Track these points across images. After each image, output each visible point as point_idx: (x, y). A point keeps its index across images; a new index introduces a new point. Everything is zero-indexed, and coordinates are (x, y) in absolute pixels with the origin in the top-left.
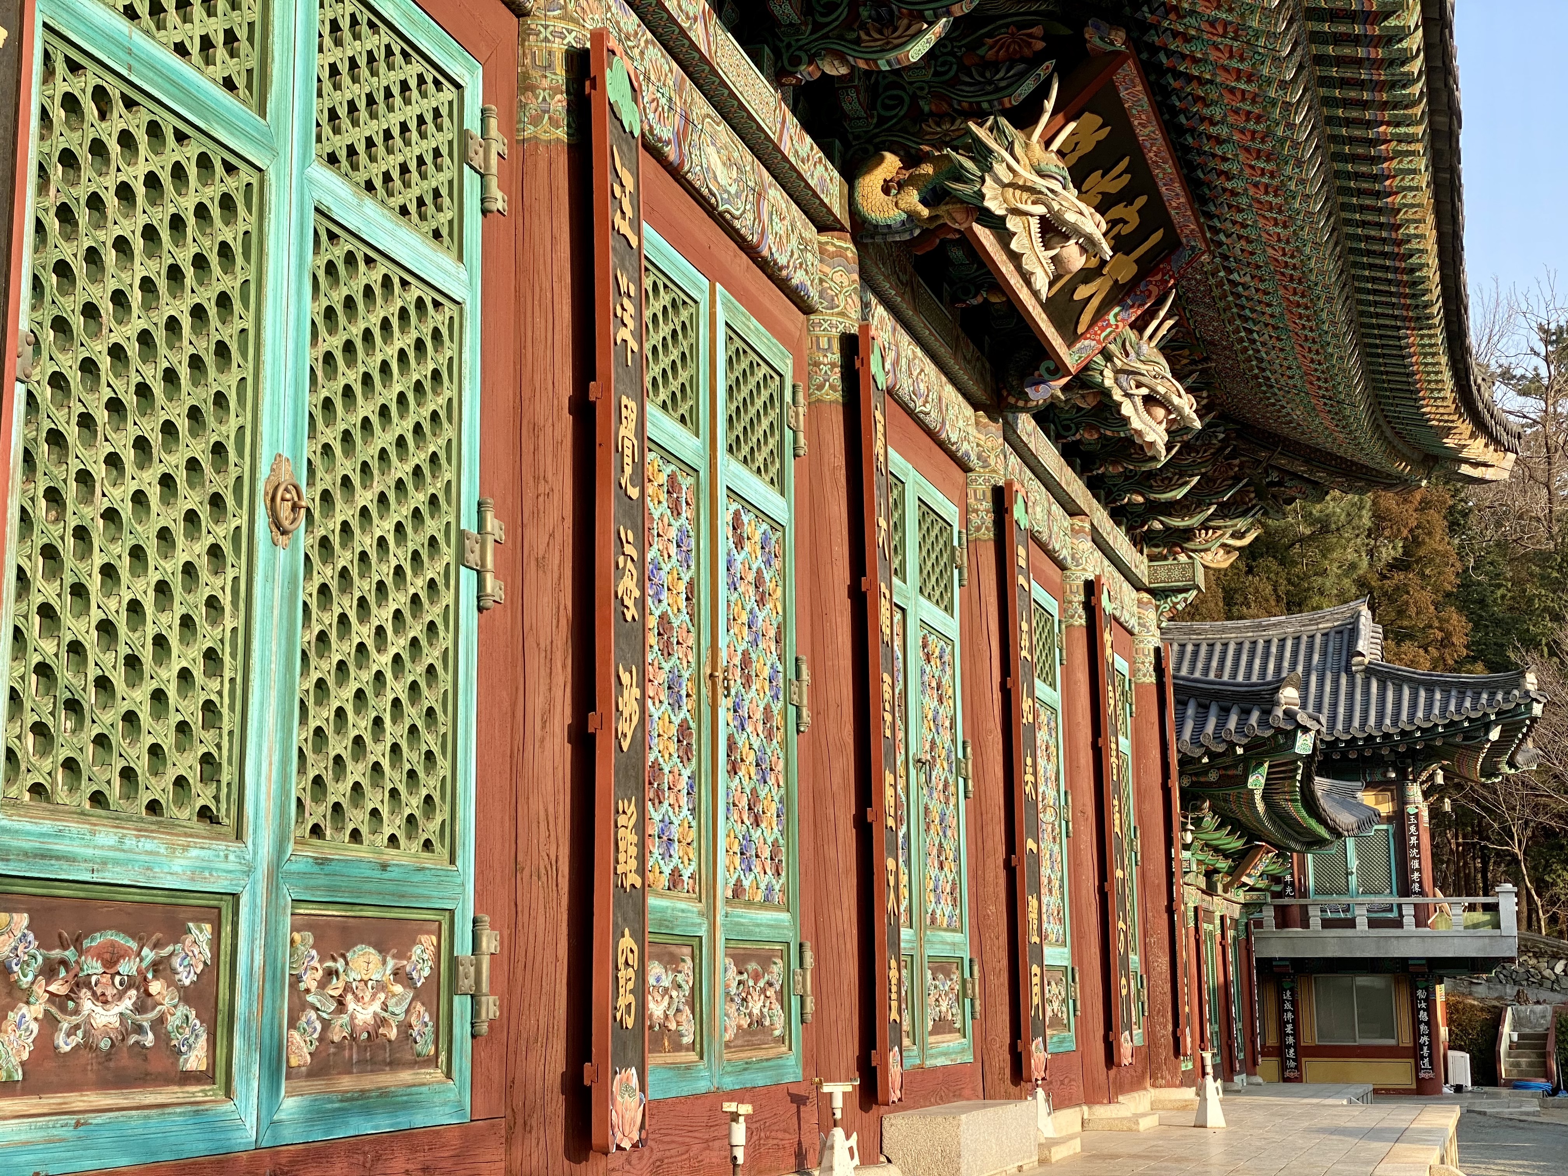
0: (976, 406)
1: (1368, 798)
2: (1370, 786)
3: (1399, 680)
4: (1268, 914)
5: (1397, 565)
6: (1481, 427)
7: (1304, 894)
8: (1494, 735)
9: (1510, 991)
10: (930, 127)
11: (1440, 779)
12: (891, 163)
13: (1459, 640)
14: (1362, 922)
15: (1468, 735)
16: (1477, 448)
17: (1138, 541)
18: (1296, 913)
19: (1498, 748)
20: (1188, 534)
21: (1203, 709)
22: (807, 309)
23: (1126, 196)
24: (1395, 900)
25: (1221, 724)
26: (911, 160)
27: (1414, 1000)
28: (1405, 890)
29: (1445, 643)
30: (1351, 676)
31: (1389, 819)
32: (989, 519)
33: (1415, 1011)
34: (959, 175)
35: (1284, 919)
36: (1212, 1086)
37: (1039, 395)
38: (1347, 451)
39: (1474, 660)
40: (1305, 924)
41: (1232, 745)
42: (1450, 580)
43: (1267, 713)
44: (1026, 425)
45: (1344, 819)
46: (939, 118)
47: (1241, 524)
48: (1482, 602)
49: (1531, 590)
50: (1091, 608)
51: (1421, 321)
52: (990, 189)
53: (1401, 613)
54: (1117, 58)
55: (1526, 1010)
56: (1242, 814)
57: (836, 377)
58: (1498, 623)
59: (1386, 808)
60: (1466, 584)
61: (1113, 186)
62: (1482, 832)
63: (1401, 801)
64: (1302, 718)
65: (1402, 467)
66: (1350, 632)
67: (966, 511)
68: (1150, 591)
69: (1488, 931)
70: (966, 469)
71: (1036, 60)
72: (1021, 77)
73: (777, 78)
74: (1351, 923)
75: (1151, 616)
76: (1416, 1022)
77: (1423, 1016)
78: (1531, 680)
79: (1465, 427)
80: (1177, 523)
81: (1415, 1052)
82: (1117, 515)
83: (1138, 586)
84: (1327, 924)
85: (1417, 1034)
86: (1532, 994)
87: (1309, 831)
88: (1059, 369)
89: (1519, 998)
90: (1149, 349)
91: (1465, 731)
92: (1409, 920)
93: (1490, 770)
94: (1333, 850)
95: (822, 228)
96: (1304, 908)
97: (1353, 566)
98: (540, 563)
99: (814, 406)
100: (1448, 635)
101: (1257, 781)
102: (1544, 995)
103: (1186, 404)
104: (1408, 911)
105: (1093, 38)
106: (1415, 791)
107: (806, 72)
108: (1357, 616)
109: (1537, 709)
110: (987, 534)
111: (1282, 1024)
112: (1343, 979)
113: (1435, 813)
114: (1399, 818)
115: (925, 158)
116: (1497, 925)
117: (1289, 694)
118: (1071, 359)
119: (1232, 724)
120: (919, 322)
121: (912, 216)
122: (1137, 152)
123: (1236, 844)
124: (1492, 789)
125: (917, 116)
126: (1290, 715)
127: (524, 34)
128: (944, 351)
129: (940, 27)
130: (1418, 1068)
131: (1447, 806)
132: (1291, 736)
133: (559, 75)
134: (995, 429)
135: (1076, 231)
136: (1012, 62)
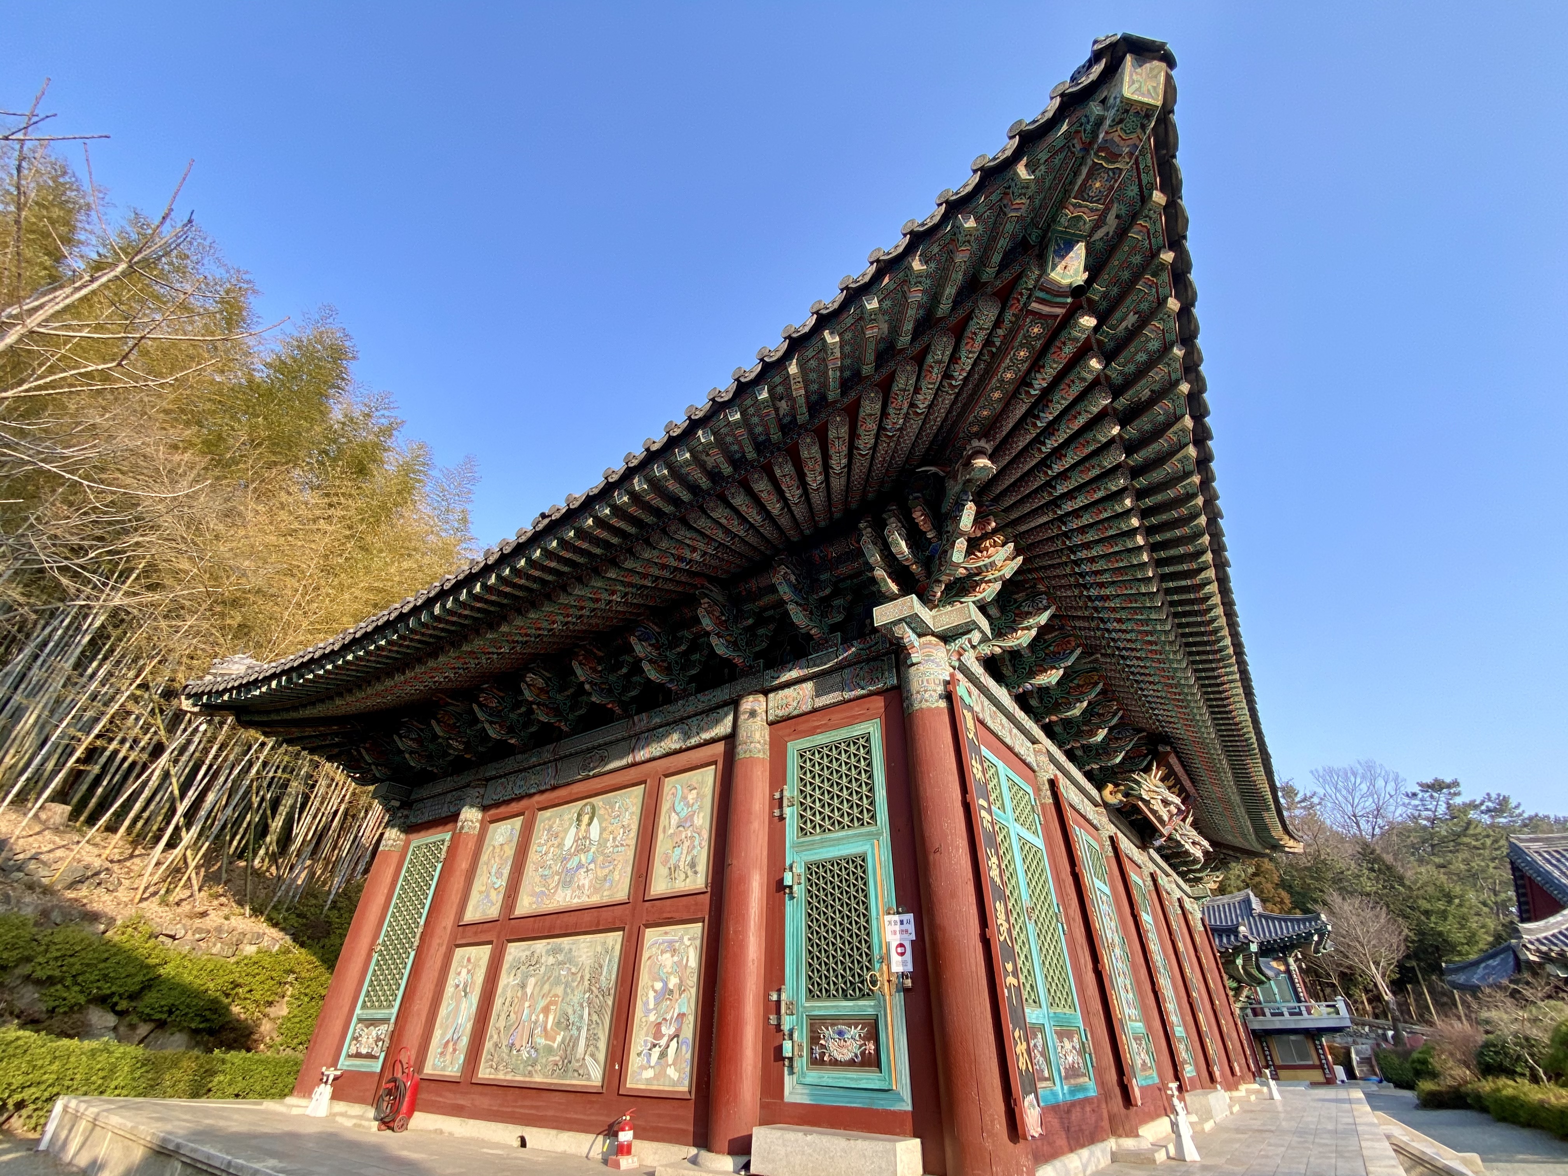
0: (1138, 847)
1: (1274, 964)
2: (1274, 959)
3: (1273, 919)
4: (1249, 1011)
5: (1255, 875)
6: (1291, 836)
7: (1260, 1003)
8: (1316, 938)
9: (1350, 1040)
10: (1119, 776)
11: (1300, 956)
12: (1110, 787)
13: (1287, 901)
14: (1286, 1014)
15: (1305, 939)
16: (1291, 843)
17: (1186, 881)
18: (1259, 1011)
19: (1318, 943)
20: (1201, 878)
21: (1220, 936)
22: (1097, 829)
23: (1174, 786)
24: (1297, 1004)
25: (1221, 941)
26: (1116, 785)
27: (1315, 1045)
28: (1299, 1000)
29: (1282, 902)
30: (1254, 918)
31: (1285, 972)
32: (1151, 883)
33: (1317, 1050)
34: (1132, 789)
35: (1255, 1013)
36: (1272, 1083)
37: (1157, 843)
38: (1248, 847)
39: (1294, 908)
40: (1264, 1015)
41: (1227, 949)
42: (1276, 879)
43: (1236, 936)
44: (1151, 851)
45: (1270, 973)
46: (1121, 773)
47: (1218, 873)
48: (1290, 886)
49: (1308, 881)
50: (1182, 907)
51: (1268, 809)
52: (1143, 792)
53: (1262, 892)
54: (1168, 753)
55: (1359, 1047)
56: (1235, 974)
57: (1110, 849)
58: (1299, 893)
59: (1282, 968)
60: (1283, 880)
61: (1171, 784)
62: (1318, 975)
63: (1287, 965)
64: (1250, 938)
65: (1268, 851)
66: (1248, 901)
67: (1144, 881)
68: (1194, 898)
69: (1334, 1016)
70: (1140, 868)
71: (1146, 756)
72: (1143, 760)
73: (1080, 769)
74: (1282, 1014)
75: (1196, 906)
76: (1319, 1054)
77: (1321, 1051)
78: (1323, 917)
79: (1287, 837)
80: (1198, 875)
81: (1321, 1067)
82: (1178, 873)
83: (1189, 897)
84: (1273, 1015)
85: (1320, 1060)
86: (1359, 1040)
87: (1259, 979)
88: (1162, 835)
89: (1355, 1043)
90: (1188, 827)
91: (1304, 938)
92: (1304, 1012)
93: (1317, 951)
94: (1267, 985)
95: (1096, 806)
96: (1262, 1009)
97: (1239, 876)
98: (1074, 920)
99: (1107, 857)
100: (1282, 899)
101: (1239, 962)
102: (1364, 1041)
103: (1206, 843)
104: (1303, 1009)
105: (1161, 749)
106: (1291, 960)
107: (1088, 768)
108: (1248, 895)
109: (1329, 928)
110: (1152, 888)
111: (1266, 1056)
112: (1284, 1037)
113: (1300, 968)
114: (1288, 971)
115: (1120, 785)
116: (1338, 1013)
117: (1242, 929)
118: (1165, 832)
119: (1225, 940)
120: (1121, 827)
121: (1121, 801)
122: (1176, 774)
123: (1235, 985)
124: (1318, 958)
125: (1116, 773)
126: (1245, 937)
127: (1036, 777)
128: (1128, 834)
129: (1123, 753)
130: (1325, 1074)
131: (1304, 966)
132: (1248, 945)
133: (1047, 786)
134: (1145, 854)
135: (1173, 803)
136: (1139, 757)
